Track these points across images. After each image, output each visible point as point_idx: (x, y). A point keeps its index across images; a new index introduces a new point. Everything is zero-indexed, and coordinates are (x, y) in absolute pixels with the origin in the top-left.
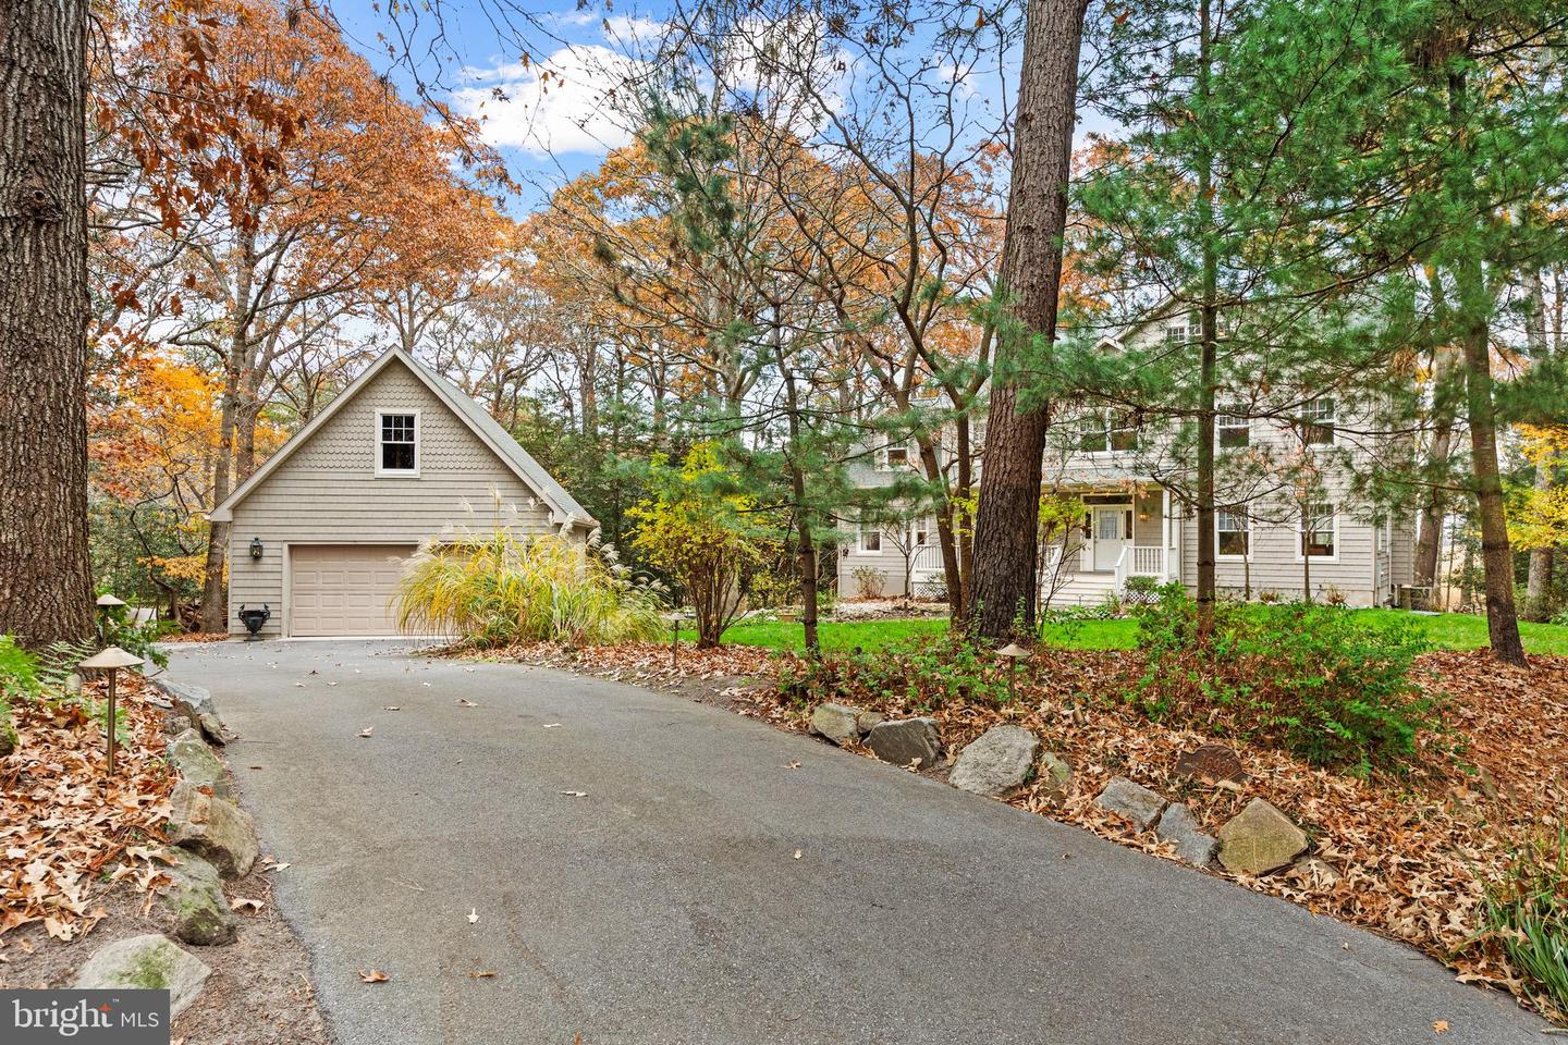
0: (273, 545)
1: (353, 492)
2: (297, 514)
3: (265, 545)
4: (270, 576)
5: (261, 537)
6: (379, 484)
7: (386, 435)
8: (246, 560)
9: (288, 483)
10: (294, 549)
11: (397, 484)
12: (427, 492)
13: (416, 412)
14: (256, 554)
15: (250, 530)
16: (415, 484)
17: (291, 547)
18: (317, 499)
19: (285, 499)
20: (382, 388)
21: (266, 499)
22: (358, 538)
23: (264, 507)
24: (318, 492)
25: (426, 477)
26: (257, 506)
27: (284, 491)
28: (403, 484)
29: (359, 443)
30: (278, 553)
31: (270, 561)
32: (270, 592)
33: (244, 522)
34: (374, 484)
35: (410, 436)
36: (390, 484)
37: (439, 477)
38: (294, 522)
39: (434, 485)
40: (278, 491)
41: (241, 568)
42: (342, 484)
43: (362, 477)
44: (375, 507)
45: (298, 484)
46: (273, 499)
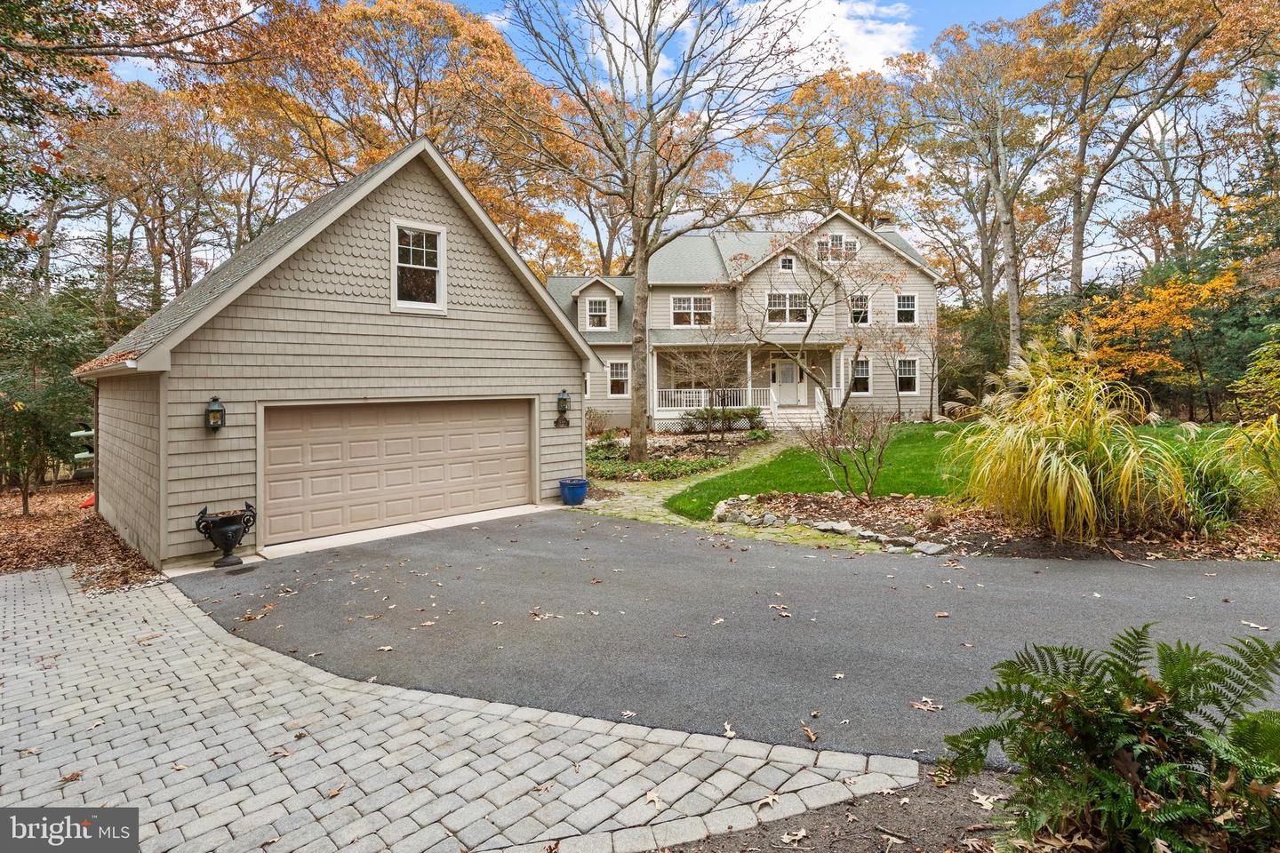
0: (239, 409)
1: (363, 330)
2: (279, 360)
3: (229, 409)
4: (234, 458)
5: (223, 396)
6: (397, 321)
7: (403, 255)
8: (191, 435)
9: (263, 313)
10: (275, 413)
11: (419, 322)
12: (454, 334)
13: (442, 230)
14: (212, 423)
15: (199, 385)
16: (440, 323)
17: (269, 411)
18: (309, 339)
19: (259, 336)
20: (398, 192)
21: (227, 335)
22: (371, 393)
23: (223, 348)
24: (310, 327)
25: (453, 315)
26: (213, 347)
27: (257, 325)
28: (426, 322)
29: (369, 263)
30: (249, 420)
31: (234, 433)
32: (234, 482)
33: (188, 371)
34: (389, 321)
35: (432, 260)
36: (410, 321)
37: (468, 315)
38: (274, 372)
39: (462, 325)
40: (246, 325)
41: (183, 447)
42: (347, 318)
43: (373, 309)
44: (391, 352)
45: (280, 314)
46: (240, 336)
